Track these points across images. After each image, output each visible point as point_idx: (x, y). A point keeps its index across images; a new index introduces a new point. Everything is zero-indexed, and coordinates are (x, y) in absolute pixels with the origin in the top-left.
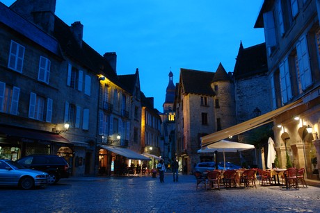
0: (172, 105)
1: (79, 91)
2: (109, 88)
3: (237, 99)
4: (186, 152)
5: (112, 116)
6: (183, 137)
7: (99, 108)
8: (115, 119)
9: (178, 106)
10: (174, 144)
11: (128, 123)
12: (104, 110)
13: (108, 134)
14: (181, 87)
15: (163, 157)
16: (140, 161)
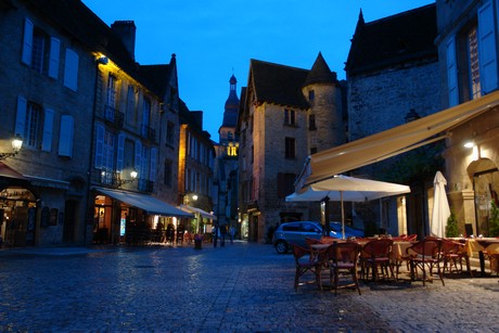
0: (232, 131)
1: (52, 79)
2: (117, 83)
3: (351, 111)
4: (256, 205)
5: (123, 135)
6: (252, 180)
7: (94, 118)
8: (127, 140)
9: (243, 126)
10: (235, 193)
11: (154, 149)
12: (106, 122)
13: (115, 168)
14: (250, 93)
15: (217, 214)
16: (175, 219)
